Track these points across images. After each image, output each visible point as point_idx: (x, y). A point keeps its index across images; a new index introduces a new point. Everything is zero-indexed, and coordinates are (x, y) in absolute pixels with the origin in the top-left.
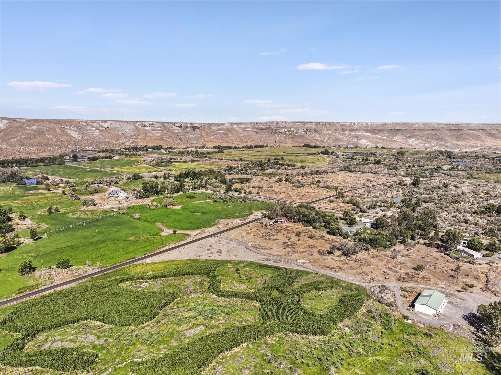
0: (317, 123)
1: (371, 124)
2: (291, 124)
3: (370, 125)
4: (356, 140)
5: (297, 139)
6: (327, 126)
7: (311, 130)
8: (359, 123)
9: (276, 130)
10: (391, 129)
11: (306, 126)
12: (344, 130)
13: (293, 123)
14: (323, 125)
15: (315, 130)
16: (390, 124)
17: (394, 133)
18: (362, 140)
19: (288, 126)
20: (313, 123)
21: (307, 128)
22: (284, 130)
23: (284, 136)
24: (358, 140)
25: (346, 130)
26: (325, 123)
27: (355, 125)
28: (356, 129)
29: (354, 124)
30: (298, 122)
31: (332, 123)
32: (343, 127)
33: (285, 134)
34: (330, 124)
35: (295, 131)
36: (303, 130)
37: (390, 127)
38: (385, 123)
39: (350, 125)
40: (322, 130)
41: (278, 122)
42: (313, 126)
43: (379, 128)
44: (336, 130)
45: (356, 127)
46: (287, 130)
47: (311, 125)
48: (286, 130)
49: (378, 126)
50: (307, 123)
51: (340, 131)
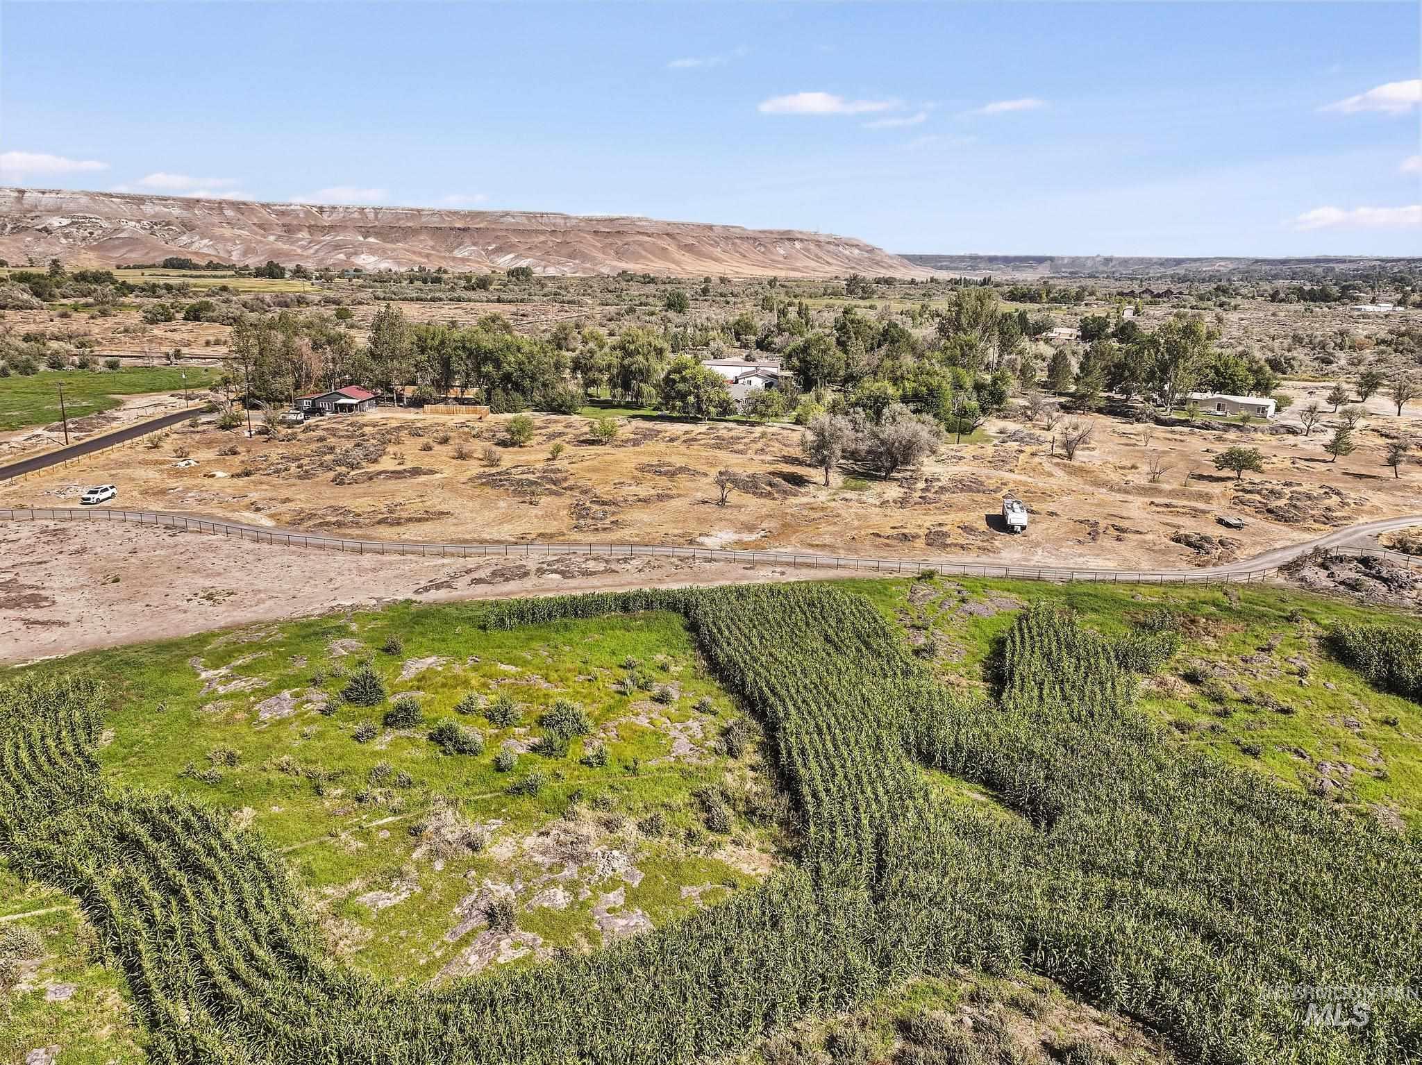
0: (191, 204)
1: (376, 214)
2: (84, 200)
3: (372, 216)
4: (342, 256)
5: (124, 250)
6: (229, 213)
7: (168, 224)
8: (334, 208)
9: (18, 220)
10: (441, 229)
11: (148, 209)
12: (289, 229)
13: (92, 196)
14: (211, 209)
15: (184, 225)
16: (433, 213)
17: (452, 239)
18: (363, 256)
19: (72, 206)
20: (174, 199)
21: (154, 216)
22: (56, 222)
23: (63, 241)
24: (349, 255)
25: (299, 228)
26: (220, 203)
27: (325, 216)
28: (332, 227)
29: (321, 209)
30: (111, 196)
31: (244, 204)
32: (286, 220)
33: (66, 236)
34: (238, 206)
35: (105, 224)
36: (139, 221)
37: (435, 222)
38: (418, 211)
39: (308, 213)
40: (213, 225)
41: (22, 192)
42: (176, 212)
43: (403, 223)
44: (260, 226)
45: (326, 219)
46: (73, 223)
47: (166, 206)
48: (66, 222)
49: (399, 219)
50: (151, 199)
51: (279, 231)
